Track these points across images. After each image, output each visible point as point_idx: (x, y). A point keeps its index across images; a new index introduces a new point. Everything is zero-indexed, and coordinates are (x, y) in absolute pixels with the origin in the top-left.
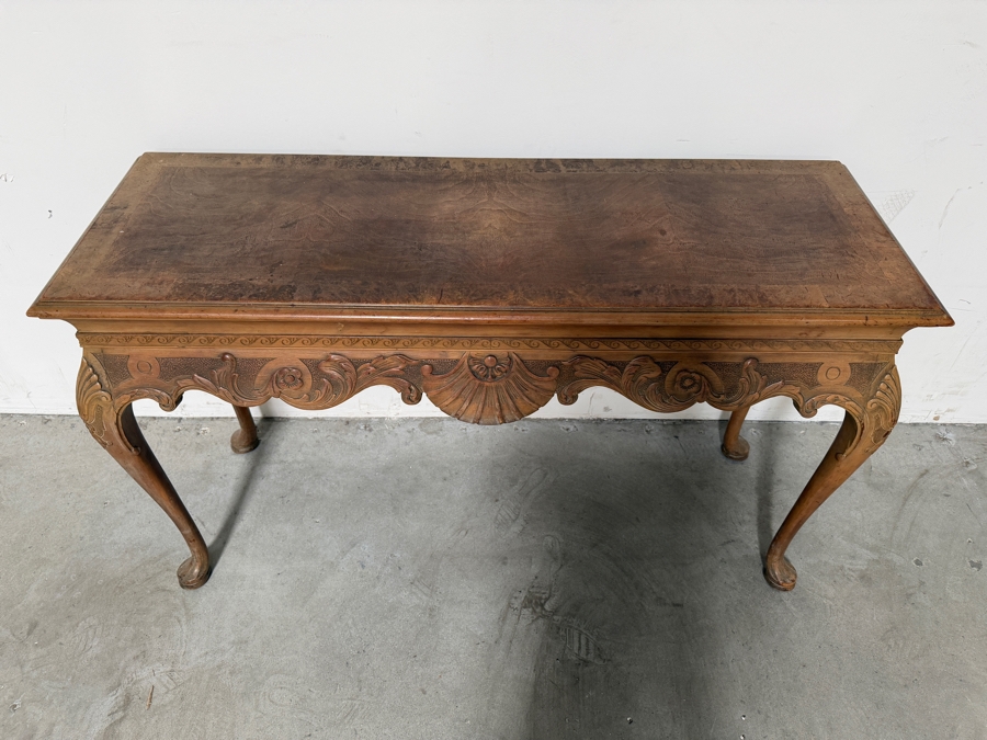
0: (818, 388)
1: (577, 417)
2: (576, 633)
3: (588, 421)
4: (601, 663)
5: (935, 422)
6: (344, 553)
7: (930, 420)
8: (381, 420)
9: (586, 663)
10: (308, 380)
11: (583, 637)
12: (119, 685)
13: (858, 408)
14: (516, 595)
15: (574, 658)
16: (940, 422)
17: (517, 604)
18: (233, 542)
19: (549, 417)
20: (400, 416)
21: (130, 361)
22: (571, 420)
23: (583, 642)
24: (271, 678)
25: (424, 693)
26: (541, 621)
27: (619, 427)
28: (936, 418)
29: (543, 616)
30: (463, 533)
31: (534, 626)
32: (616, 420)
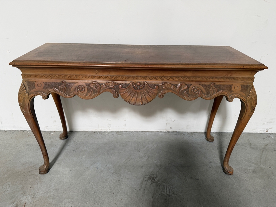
0: (232, 92)
1: (162, 131)
2: (165, 187)
3: (166, 132)
4: (174, 195)
5: (267, 132)
6: (91, 165)
7: (265, 132)
8: (105, 132)
9: (169, 195)
10: (86, 89)
11: (168, 188)
12: (15, 202)
13: (245, 99)
14: (146, 176)
15: (165, 194)
16: (268, 132)
17: (146, 179)
18: (57, 162)
19: (154, 131)
20: (110, 130)
21: (36, 83)
22: (161, 132)
23: (168, 190)
24: (66, 200)
25: (116, 204)
26: (154, 184)
27: (175, 134)
28: (267, 131)
29: (155, 182)
30: (129, 160)
31: (152, 185)
32: (174, 132)
